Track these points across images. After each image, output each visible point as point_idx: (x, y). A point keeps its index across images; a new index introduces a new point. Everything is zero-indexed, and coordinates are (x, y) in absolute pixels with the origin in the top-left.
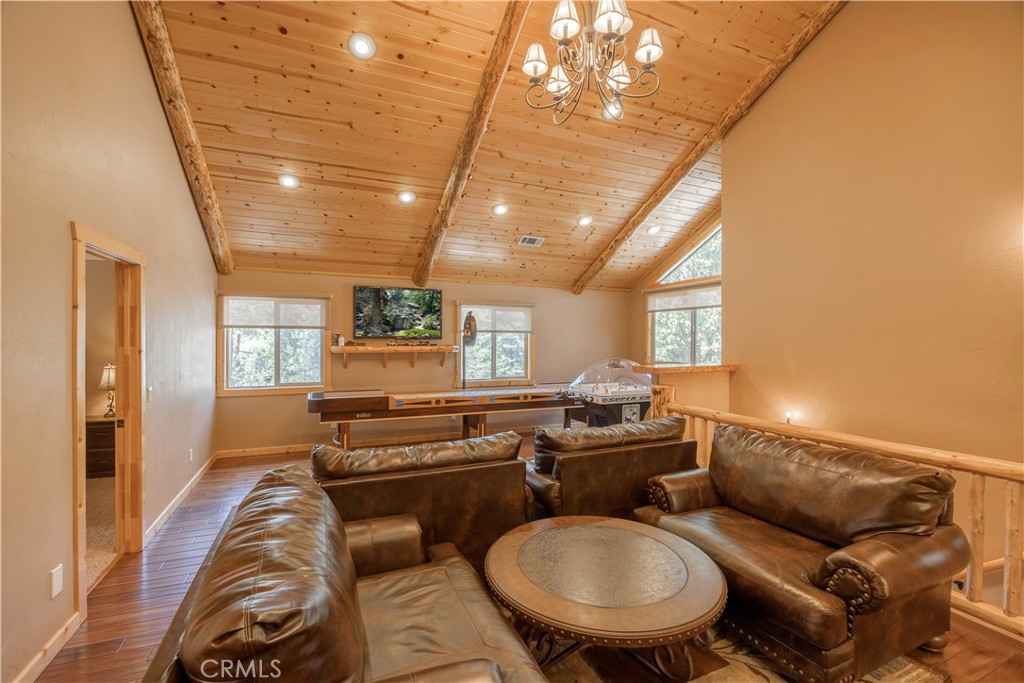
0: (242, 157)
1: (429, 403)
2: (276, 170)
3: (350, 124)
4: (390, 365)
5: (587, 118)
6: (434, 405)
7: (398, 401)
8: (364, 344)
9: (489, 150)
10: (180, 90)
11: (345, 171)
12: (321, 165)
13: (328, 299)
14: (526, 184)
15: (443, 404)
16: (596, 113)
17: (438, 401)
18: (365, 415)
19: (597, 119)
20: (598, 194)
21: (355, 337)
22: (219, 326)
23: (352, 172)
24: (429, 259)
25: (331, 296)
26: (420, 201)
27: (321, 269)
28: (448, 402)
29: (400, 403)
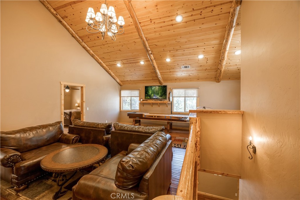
0: (109, 62)
1: (153, 116)
2: (115, 63)
3: (120, 50)
4: (154, 106)
5: (172, 25)
6: (154, 117)
7: (145, 115)
8: (147, 101)
9: (152, 45)
10: (93, 54)
11: (126, 60)
12: (121, 60)
13: (139, 90)
14: (170, 51)
15: (156, 117)
16: (173, 22)
17: (155, 116)
18: (138, 118)
19: (176, 24)
20: (198, 47)
21: (145, 99)
22: (120, 97)
23: (128, 60)
24: (158, 77)
25: (140, 89)
26: (146, 63)
27: (138, 83)
28: (158, 117)
29: (145, 116)
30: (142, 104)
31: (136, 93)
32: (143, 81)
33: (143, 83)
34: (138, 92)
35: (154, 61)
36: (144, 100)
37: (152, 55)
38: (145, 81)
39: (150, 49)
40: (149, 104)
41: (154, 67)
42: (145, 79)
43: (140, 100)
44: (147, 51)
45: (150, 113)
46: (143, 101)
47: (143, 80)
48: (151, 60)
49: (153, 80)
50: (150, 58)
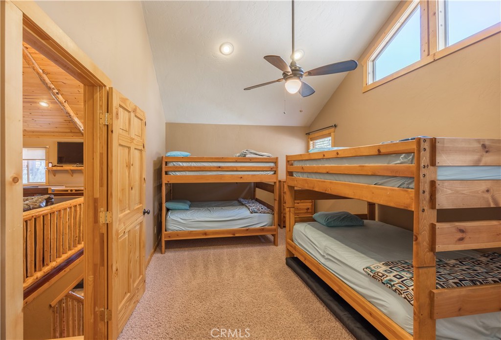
1: (67, 191)
4: (75, 175)
6: (69, 192)
7: (52, 190)
8: (62, 166)
9: (57, 82)
13: (46, 148)
15: (74, 192)
17: (71, 191)
21: (58, 164)
24: (79, 130)
25: (48, 147)
26: (51, 106)
27: (42, 136)
28: (76, 191)
29: (54, 190)
30: (51, 172)
31: (40, 153)
32: (54, 134)
33: (54, 136)
34: (44, 151)
35: (66, 105)
36: (55, 166)
37: (60, 96)
38: (57, 134)
39: (53, 87)
40: (66, 171)
41: (67, 113)
42: (56, 130)
43: (47, 165)
44: (50, 88)
45: (66, 187)
46: (52, 166)
47: (53, 132)
48: (61, 103)
49: (71, 132)
50: (58, 100)
